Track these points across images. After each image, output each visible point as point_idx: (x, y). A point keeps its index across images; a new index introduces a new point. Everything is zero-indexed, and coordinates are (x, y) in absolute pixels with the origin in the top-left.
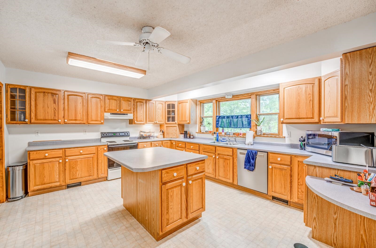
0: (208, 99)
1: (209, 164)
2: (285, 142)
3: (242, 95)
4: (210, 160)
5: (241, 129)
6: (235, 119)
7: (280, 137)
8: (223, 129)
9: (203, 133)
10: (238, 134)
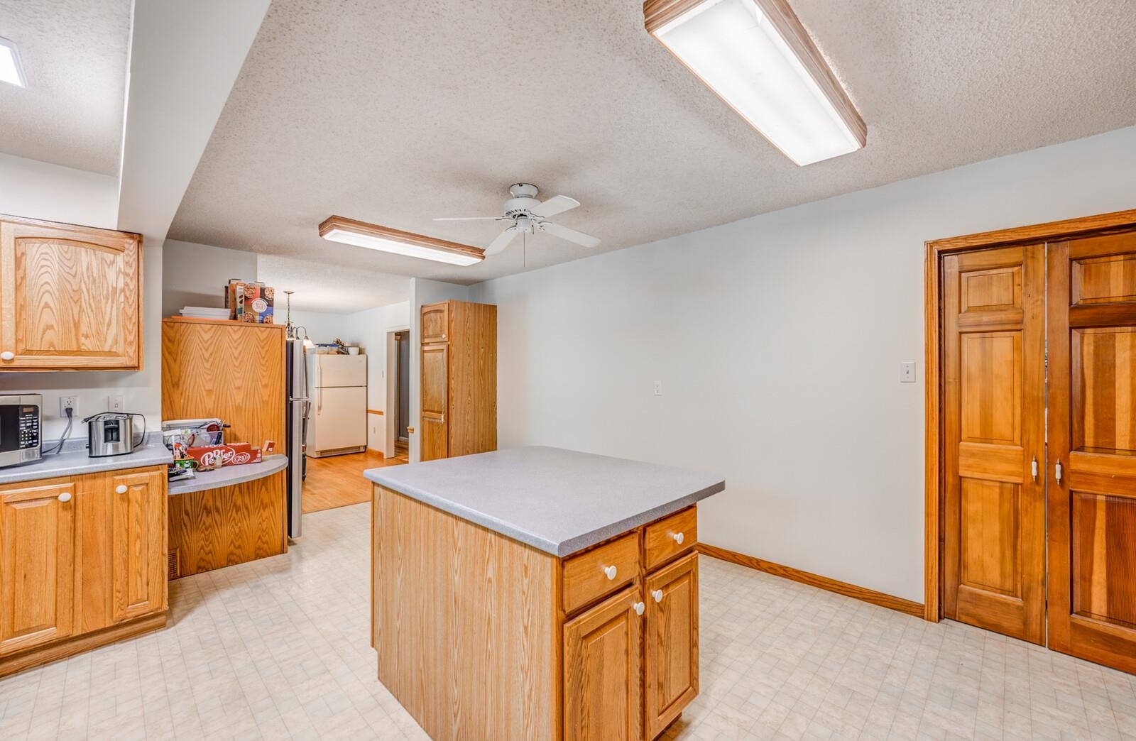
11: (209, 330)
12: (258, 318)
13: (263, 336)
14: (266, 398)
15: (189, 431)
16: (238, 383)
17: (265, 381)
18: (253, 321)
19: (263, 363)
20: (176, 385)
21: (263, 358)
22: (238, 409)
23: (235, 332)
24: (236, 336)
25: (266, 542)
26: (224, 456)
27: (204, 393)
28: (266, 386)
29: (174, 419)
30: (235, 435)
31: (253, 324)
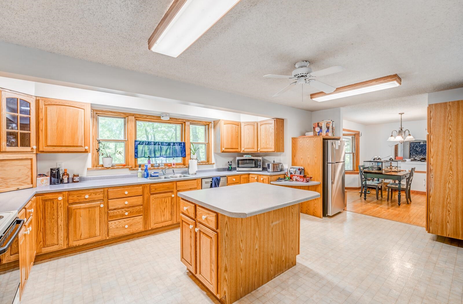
0: (121, 113)
1: (164, 209)
2: (213, 168)
3: (177, 120)
4: (166, 202)
5: (174, 159)
6: (166, 146)
7: (209, 164)
8: (149, 159)
9: (107, 168)
10: (170, 165)
11: (308, 139)
12: (317, 134)
13: (315, 140)
14: (316, 162)
15: (295, 170)
16: (308, 156)
17: (316, 156)
18: (316, 135)
19: (315, 149)
20: (295, 156)
21: (315, 148)
22: (308, 164)
23: (308, 140)
24: (308, 141)
25: (316, 212)
26: (297, 178)
27: (301, 159)
28: (316, 157)
29: (294, 166)
30: (308, 173)
31: (316, 136)
